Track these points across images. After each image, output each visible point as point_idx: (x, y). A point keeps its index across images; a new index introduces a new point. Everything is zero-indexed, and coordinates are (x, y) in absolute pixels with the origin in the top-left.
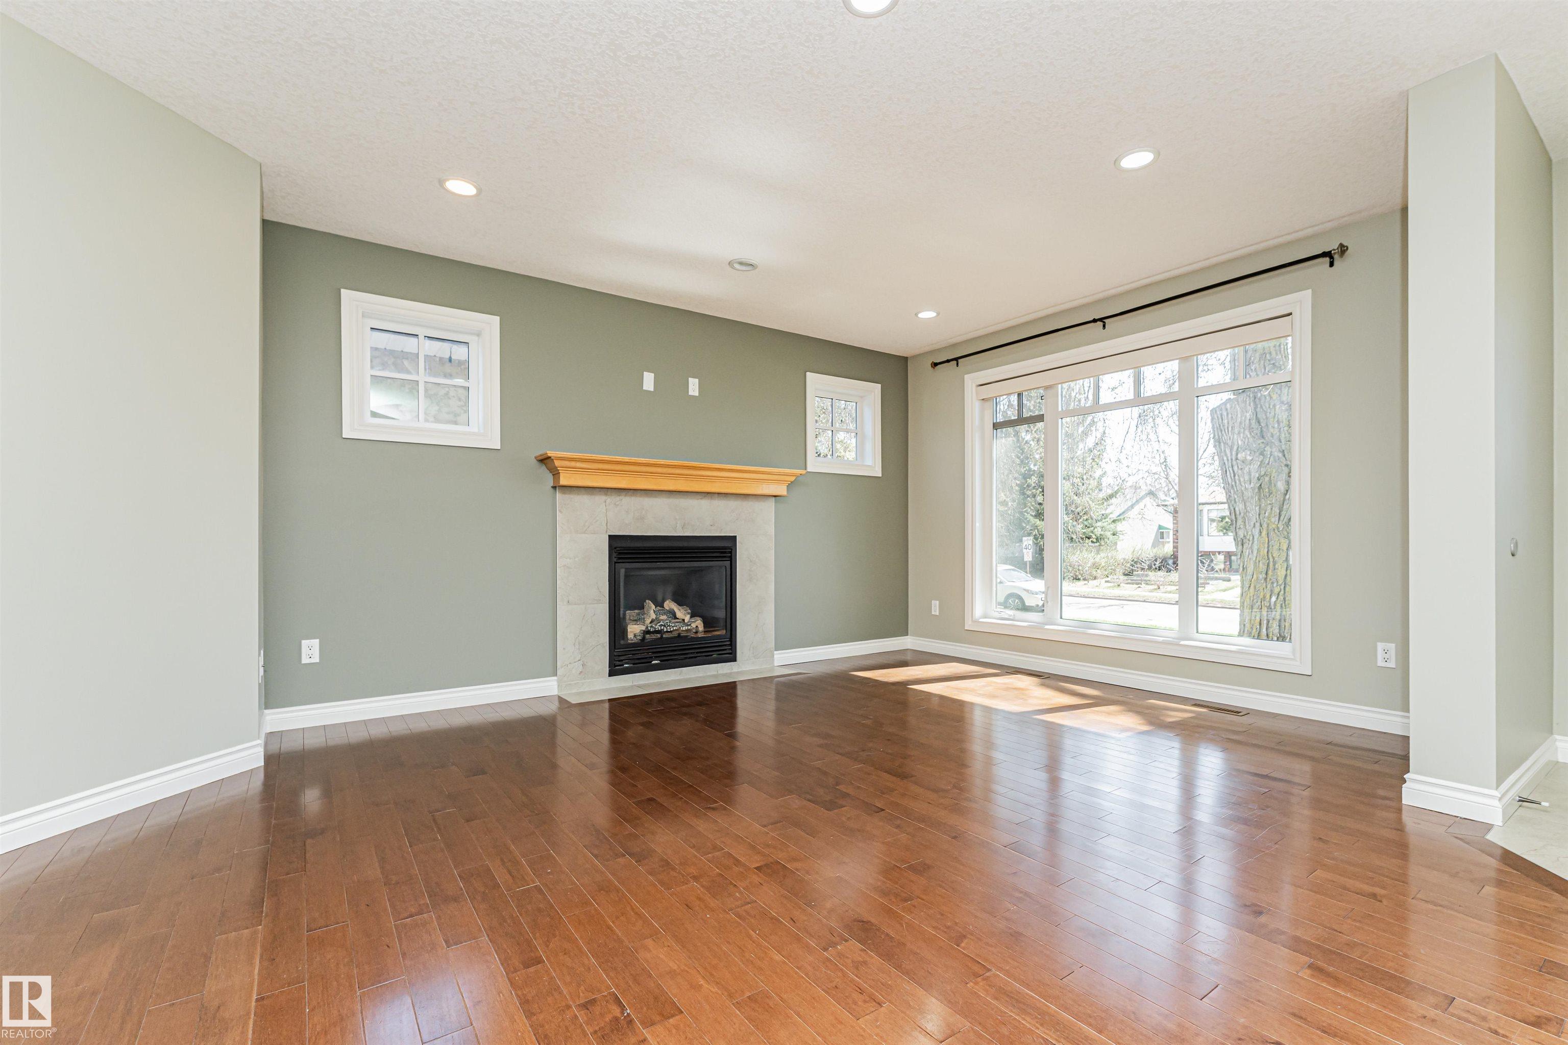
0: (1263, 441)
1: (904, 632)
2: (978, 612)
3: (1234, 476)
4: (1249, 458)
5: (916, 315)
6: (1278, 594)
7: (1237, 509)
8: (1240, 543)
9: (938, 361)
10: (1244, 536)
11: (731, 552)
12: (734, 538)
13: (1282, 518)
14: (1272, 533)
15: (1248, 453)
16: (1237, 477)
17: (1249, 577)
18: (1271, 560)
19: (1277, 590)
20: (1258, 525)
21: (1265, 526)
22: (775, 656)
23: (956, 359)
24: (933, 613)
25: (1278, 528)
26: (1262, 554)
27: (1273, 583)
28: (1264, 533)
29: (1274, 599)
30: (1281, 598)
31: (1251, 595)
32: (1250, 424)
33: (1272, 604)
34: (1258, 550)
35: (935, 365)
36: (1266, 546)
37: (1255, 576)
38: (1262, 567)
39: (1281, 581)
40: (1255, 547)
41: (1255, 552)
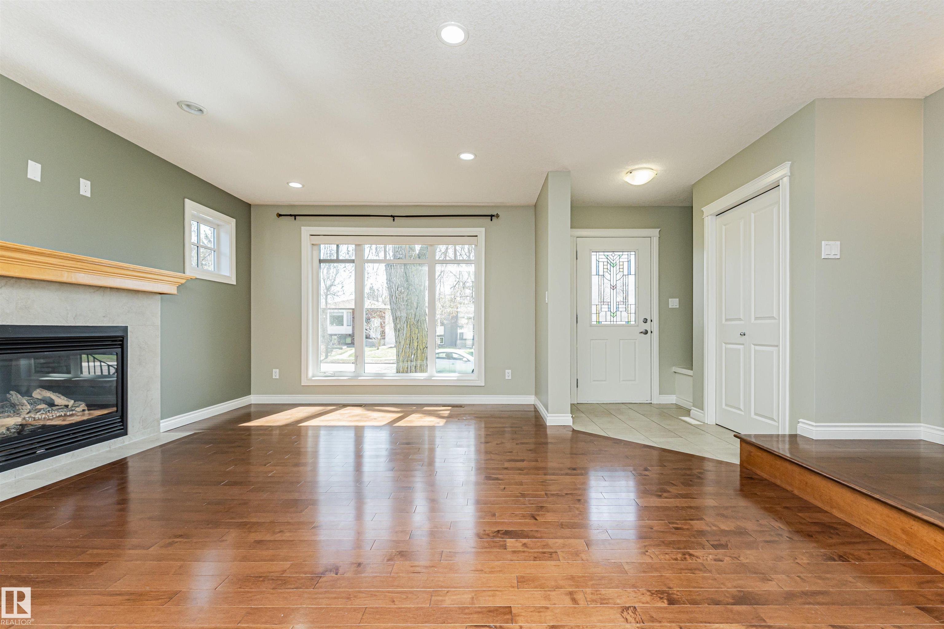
0: (407, 283)
1: (249, 393)
2: (310, 374)
3: (396, 298)
4: (403, 290)
5: (288, 183)
6: (415, 354)
7: (397, 314)
8: (398, 331)
9: (282, 214)
10: (400, 327)
11: (122, 341)
12: (125, 329)
13: (416, 319)
14: (412, 326)
15: (403, 288)
16: (397, 299)
17: (402, 347)
18: (411, 338)
19: (414, 352)
20: (406, 322)
21: (409, 323)
22: (161, 425)
23: (295, 216)
24: (274, 377)
25: (414, 324)
26: (407, 336)
27: (412, 349)
28: (408, 326)
29: (413, 356)
30: (416, 356)
31: (403, 355)
32: (403, 275)
33: (412, 358)
34: (406, 334)
35: (279, 215)
36: (409, 332)
37: (405, 346)
38: (408, 342)
39: (415, 348)
40: (405, 333)
41: (405, 335)
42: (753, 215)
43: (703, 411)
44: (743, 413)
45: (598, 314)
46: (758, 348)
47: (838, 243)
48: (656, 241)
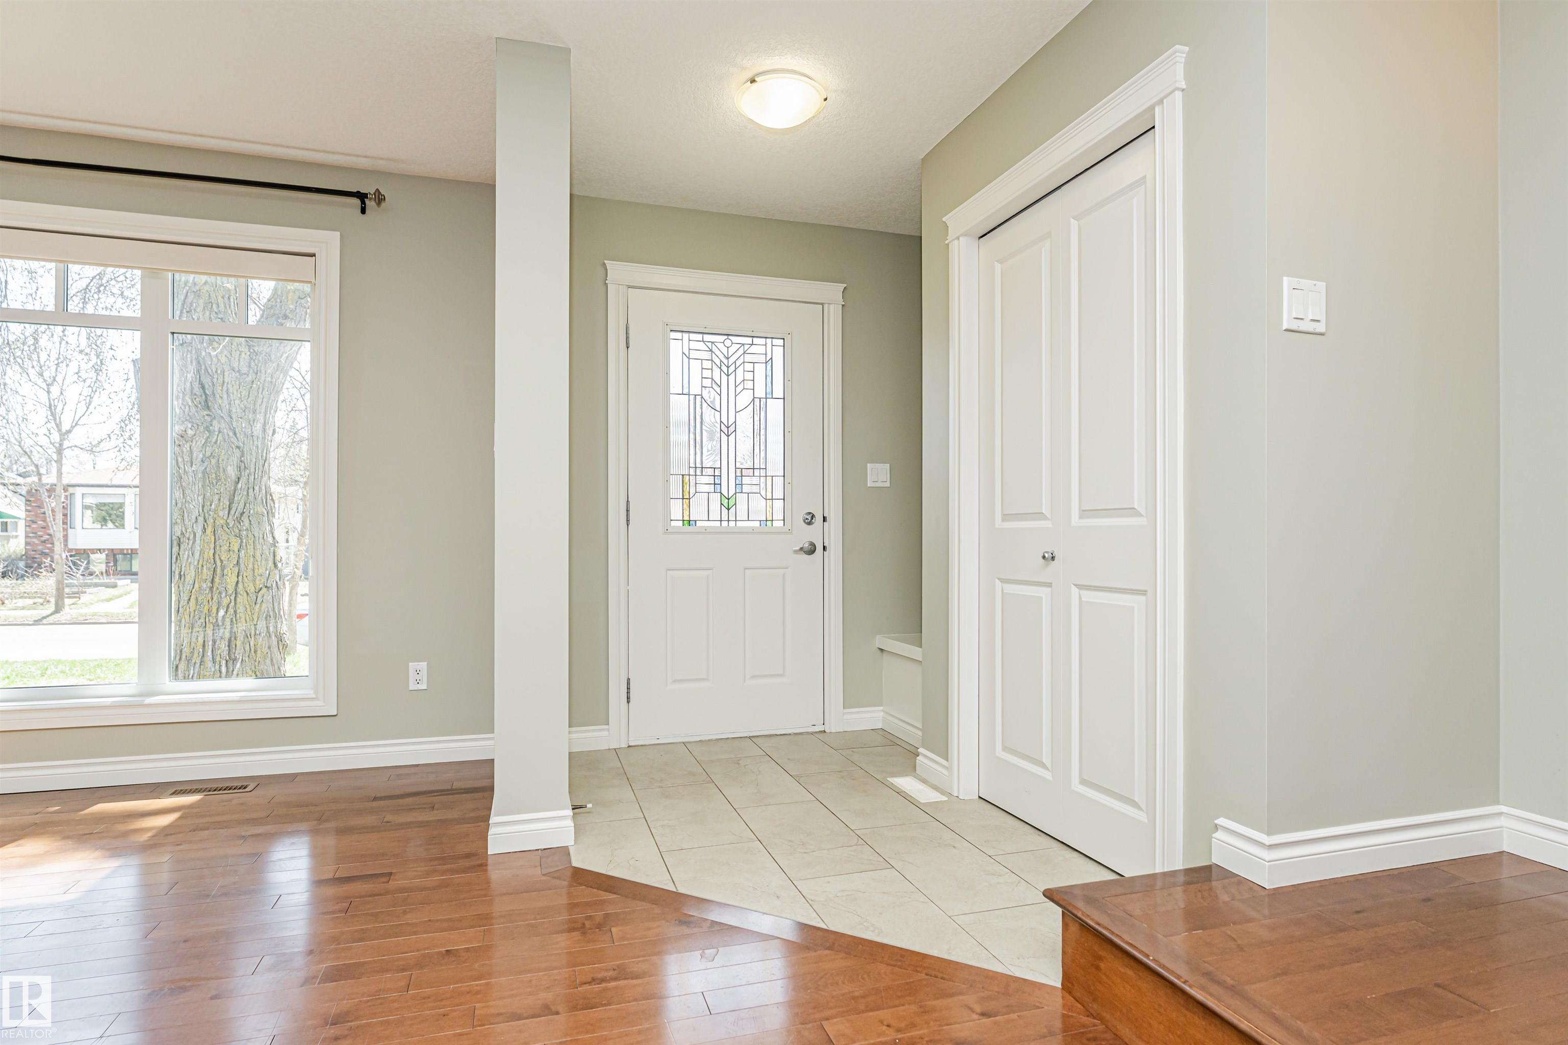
0: (208, 413)
4: (190, 432)
6: (228, 607)
8: (176, 543)
10: (182, 534)
13: (232, 512)
14: (219, 531)
15: (190, 426)
17: (189, 587)
18: (219, 563)
19: (225, 602)
20: (201, 519)
21: (210, 521)
25: (227, 524)
26: (206, 556)
27: (220, 593)
28: (209, 530)
29: (222, 613)
30: (231, 611)
31: (192, 610)
32: (192, 389)
33: (220, 619)
34: (202, 552)
36: (212, 546)
37: (197, 586)
38: (206, 573)
39: (231, 590)
40: (197, 548)
41: (197, 554)
42: (1074, 224)
43: (948, 761)
44: (1047, 775)
45: (686, 498)
46: (1087, 596)
47: (1322, 285)
48: (834, 313)
